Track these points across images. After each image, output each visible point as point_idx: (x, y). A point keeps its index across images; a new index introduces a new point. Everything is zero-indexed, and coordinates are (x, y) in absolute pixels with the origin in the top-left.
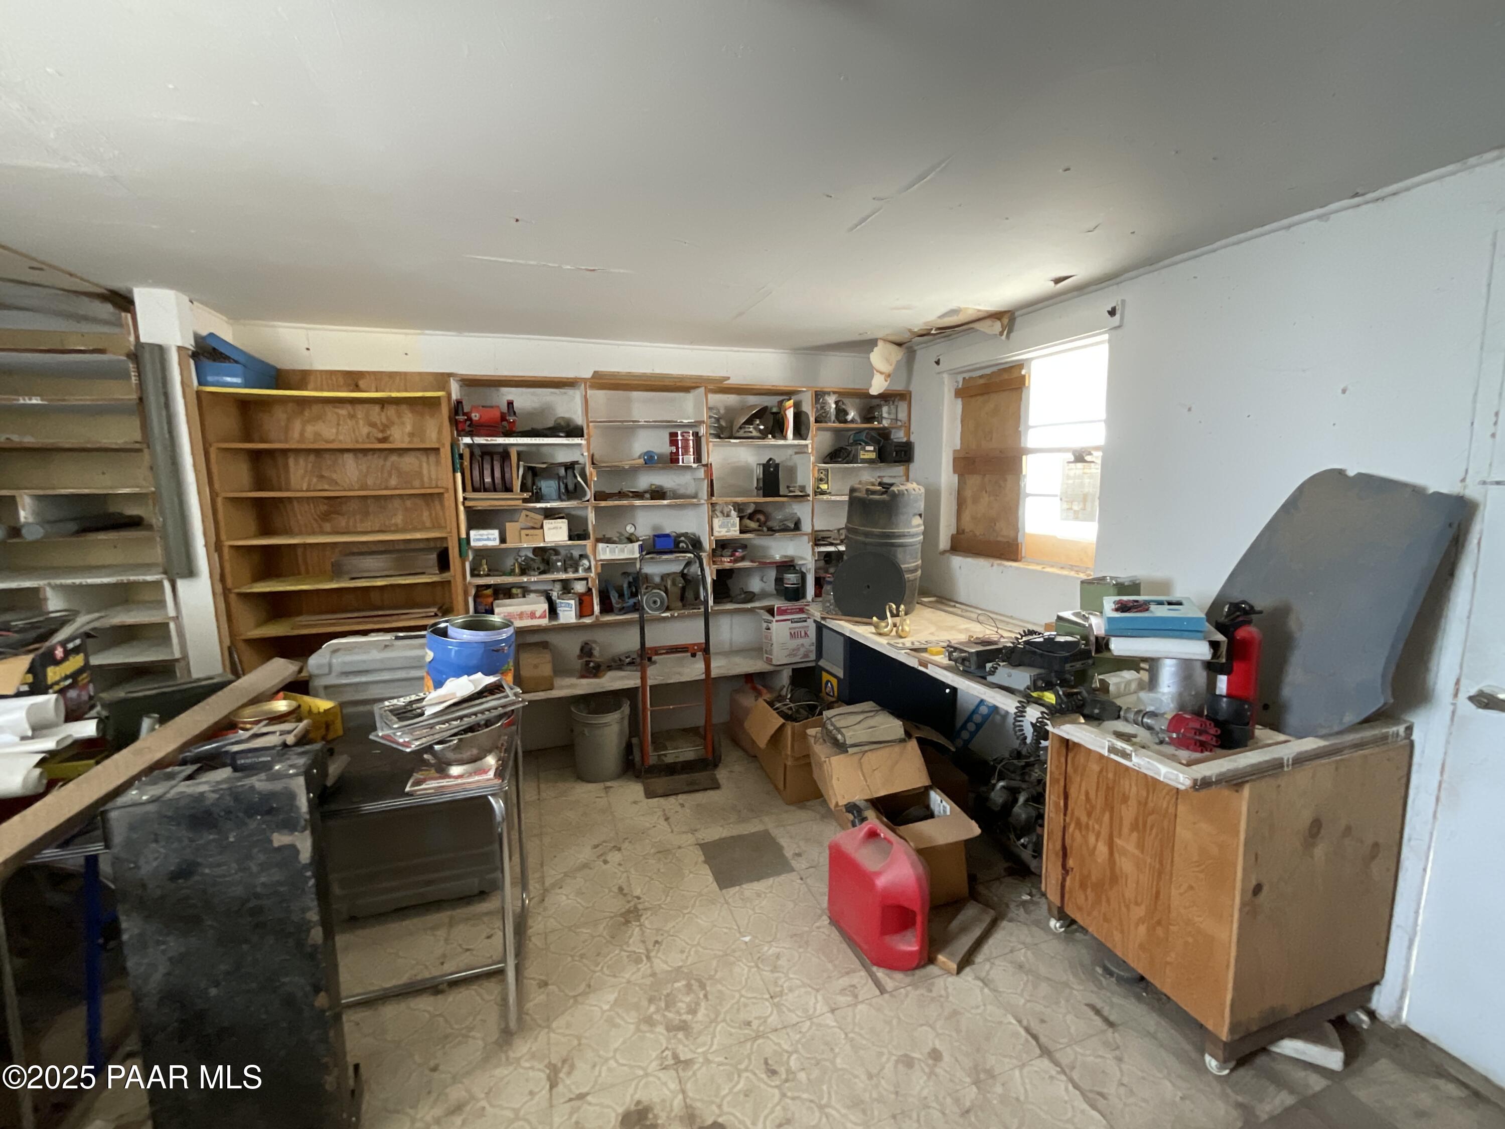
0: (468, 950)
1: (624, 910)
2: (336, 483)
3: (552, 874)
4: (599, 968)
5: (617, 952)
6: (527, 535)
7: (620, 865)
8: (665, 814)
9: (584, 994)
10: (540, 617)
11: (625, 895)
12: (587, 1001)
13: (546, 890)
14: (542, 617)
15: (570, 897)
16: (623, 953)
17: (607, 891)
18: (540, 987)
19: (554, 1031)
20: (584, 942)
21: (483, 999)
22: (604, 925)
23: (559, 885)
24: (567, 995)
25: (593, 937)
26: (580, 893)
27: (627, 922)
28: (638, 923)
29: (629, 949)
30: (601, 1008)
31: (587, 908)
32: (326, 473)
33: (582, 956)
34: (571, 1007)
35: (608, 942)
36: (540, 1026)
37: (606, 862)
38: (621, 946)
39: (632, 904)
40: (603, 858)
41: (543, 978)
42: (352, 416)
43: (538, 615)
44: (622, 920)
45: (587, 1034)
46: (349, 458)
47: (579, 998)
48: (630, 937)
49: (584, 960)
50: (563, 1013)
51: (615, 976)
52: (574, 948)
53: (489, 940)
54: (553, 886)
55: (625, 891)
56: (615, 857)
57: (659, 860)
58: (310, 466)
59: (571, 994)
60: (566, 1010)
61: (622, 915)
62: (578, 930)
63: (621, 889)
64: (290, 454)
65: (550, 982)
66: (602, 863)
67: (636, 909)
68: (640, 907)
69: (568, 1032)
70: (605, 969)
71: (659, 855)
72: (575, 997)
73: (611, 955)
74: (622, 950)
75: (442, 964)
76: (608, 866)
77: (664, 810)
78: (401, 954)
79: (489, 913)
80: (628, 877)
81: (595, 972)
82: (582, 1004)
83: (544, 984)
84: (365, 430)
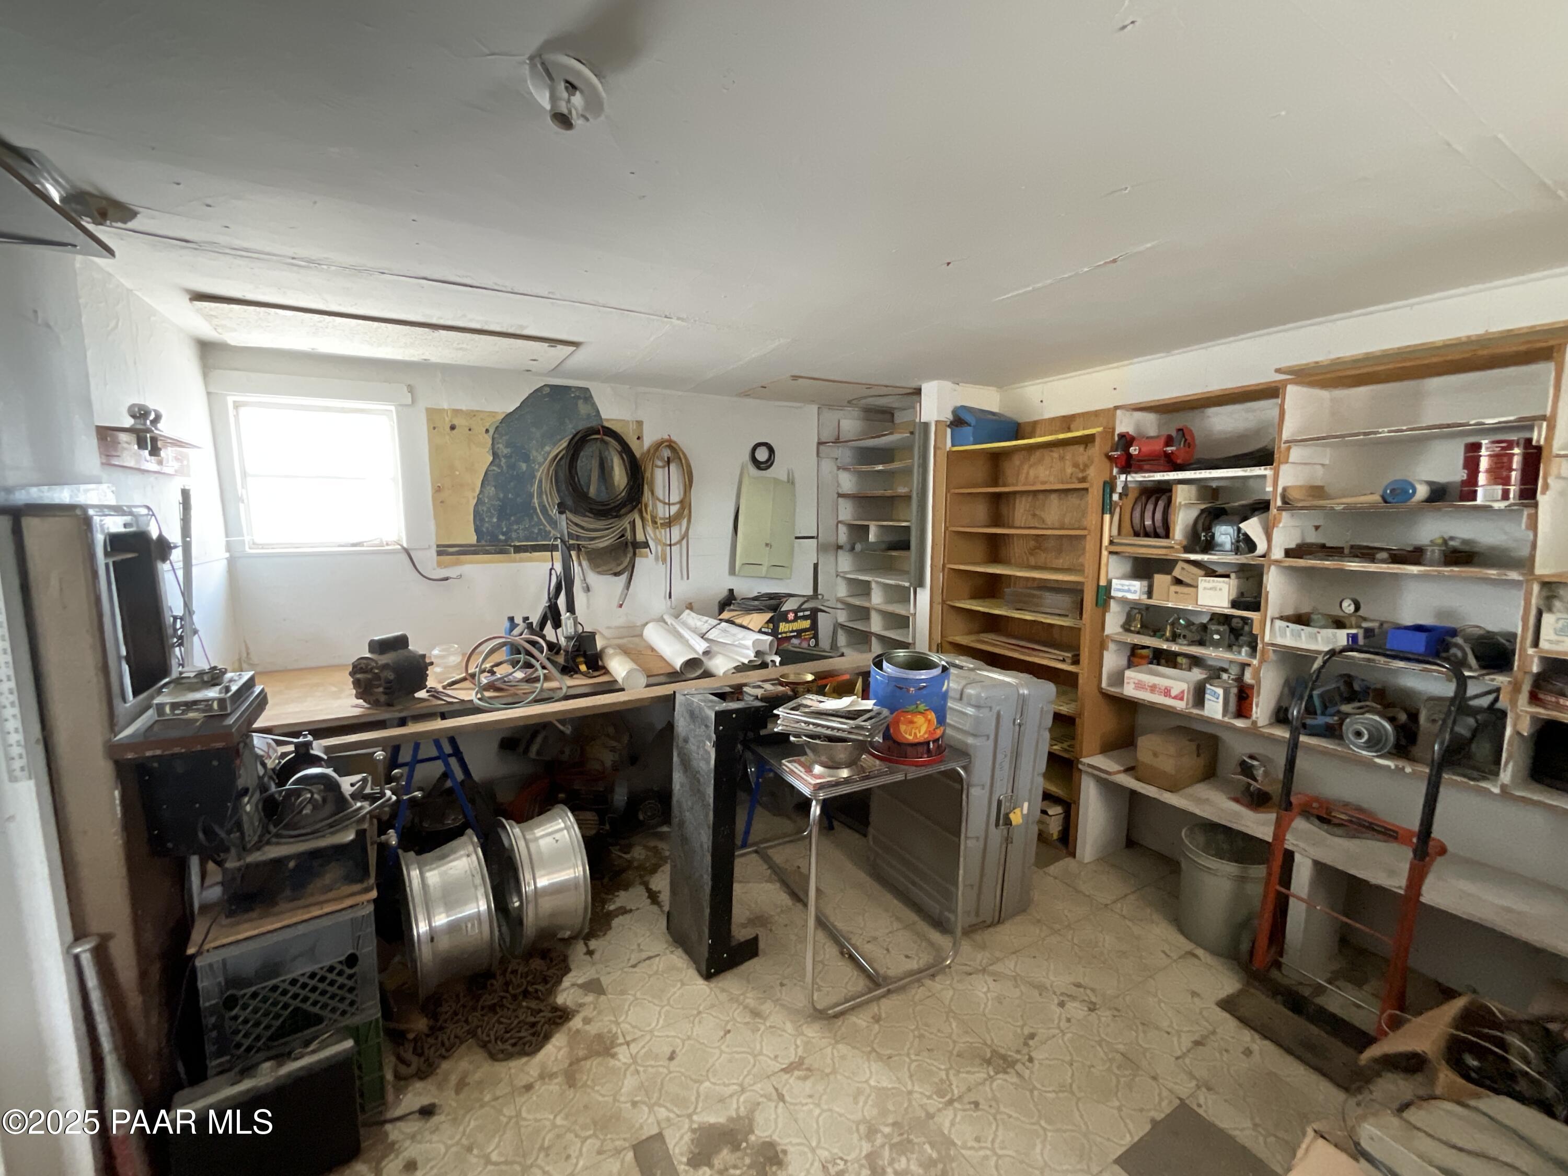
0: (888, 950)
1: (1003, 1051)
2: (1043, 521)
3: (1009, 966)
4: (913, 1057)
5: (943, 1067)
6: (1176, 593)
7: (1069, 1020)
8: (1205, 1037)
9: (880, 1057)
10: (1175, 698)
11: (1026, 1044)
12: (872, 1063)
13: (984, 971)
14: (1180, 697)
15: (989, 995)
16: (943, 1075)
17: (1020, 1023)
18: (873, 1018)
19: (833, 1048)
20: (939, 1031)
21: (847, 983)
22: (971, 1040)
23: (997, 977)
24: (873, 1042)
25: (950, 1037)
26: (1000, 1000)
27: (989, 1062)
28: (992, 1073)
29: (952, 1077)
30: (870, 1077)
31: (985, 1015)
32: (1037, 512)
33: (921, 1037)
34: (863, 1052)
35: (951, 1053)
36: (835, 1035)
37: (1062, 1004)
38: (951, 1067)
39: (1019, 1057)
40: (1065, 999)
41: (883, 1015)
42: (1062, 458)
43: (1173, 693)
44: (989, 1055)
45: (839, 1077)
46: (1054, 499)
47: (874, 1054)
48: (968, 1072)
49: (917, 1040)
50: (854, 1048)
51: (911, 1076)
52: (927, 1025)
53: (904, 959)
54: (992, 974)
55: (1031, 1043)
56: (1076, 1010)
57: (1111, 1060)
58: (1028, 505)
59: (875, 1046)
60: (858, 1048)
61: (994, 1052)
62: (952, 1020)
63: (1032, 1036)
64: (1018, 496)
65: (881, 1023)
66: (1056, 1001)
67: (1012, 1064)
68: (1019, 1067)
69: (836, 1060)
70: (915, 1064)
71: (1118, 1057)
72: (874, 1050)
73: (936, 1063)
74: (947, 1071)
75: (869, 942)
76: (1058, 1010)
77: (1214, 1033)
78: (867, 915)
79: (931, 944)
80: (1054, 1036)
81: (908, 1055)
82: (868, 1060)
83: (877, 1019)
84: (1069, 470)
